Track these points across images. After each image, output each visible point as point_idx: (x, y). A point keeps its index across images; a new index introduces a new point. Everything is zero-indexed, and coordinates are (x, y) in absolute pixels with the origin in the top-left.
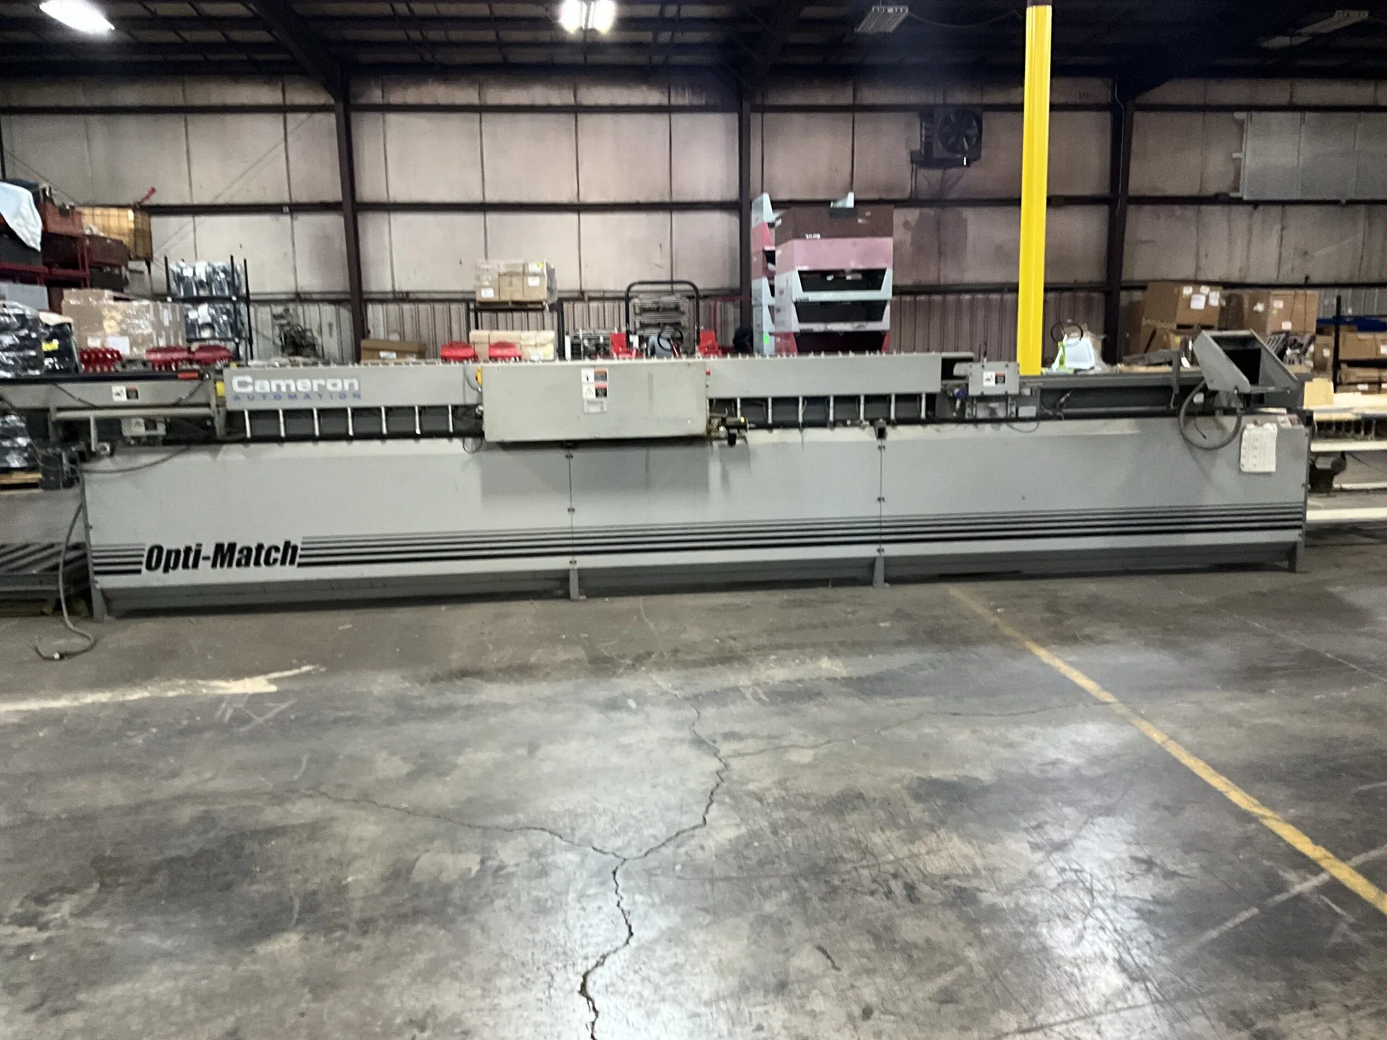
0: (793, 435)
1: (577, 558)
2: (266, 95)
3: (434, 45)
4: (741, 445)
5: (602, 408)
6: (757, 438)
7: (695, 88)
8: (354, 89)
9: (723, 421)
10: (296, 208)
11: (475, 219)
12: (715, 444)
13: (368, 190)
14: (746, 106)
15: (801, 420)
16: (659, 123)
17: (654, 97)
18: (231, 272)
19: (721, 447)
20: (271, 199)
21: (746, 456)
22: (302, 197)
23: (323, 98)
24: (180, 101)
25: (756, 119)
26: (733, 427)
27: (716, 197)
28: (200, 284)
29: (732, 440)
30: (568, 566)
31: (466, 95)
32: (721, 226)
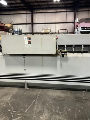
0: (79, 55)
1: (26, 80)
2: (25, 12)
3: (41, 5)
4: (65, 57)
5: (30, 47)
6: (70, 55)
7: (70, 9)
8: (33, 11)
9: (61, 51)
10: (27, 24)
11: (45, 25)
12: (59, 56)
13: (34, 22)
14: (76, 11)
15: (82, 51)
16: (65, 13)
17: (65, 10)
18: (19, 30)
19: (60, 57)
20: (25, 23)
21: (67, 59)
22: (28, 23)
23: (30, 12)
24: (16, 13)
25: (77, 12)
26: (63, 53)
27: (72, 21)
28: (17, 31)
29: (63, 56)
30: (24, 82)
31: (45, 11)
32: (72, 25)
